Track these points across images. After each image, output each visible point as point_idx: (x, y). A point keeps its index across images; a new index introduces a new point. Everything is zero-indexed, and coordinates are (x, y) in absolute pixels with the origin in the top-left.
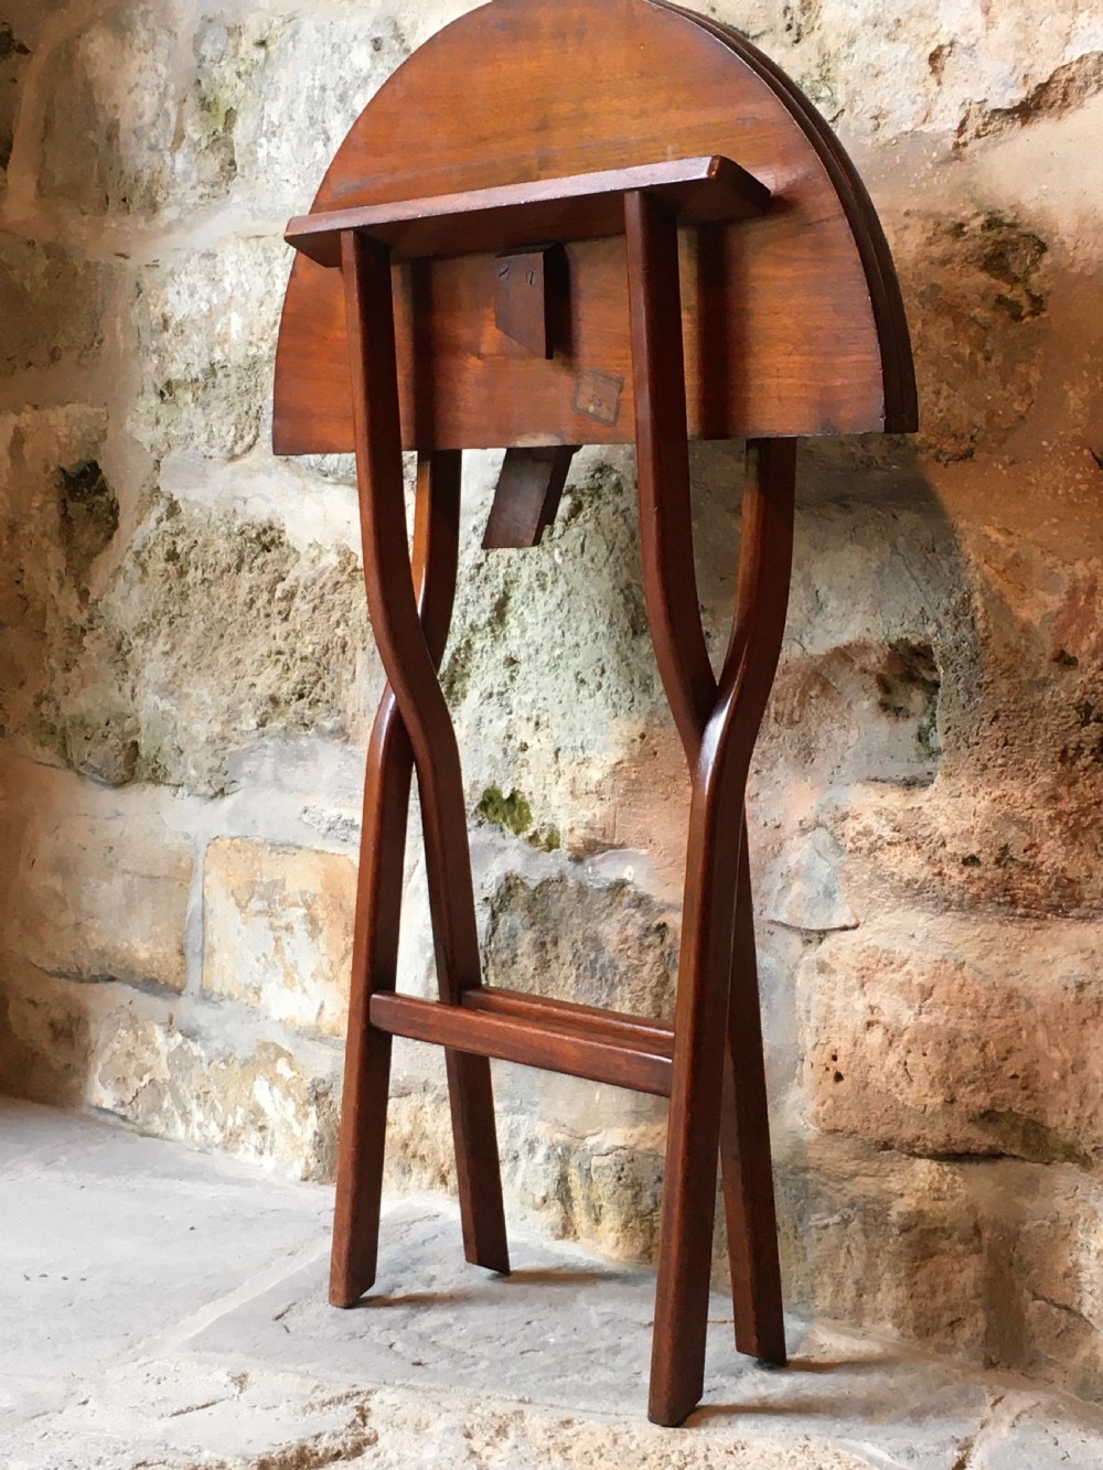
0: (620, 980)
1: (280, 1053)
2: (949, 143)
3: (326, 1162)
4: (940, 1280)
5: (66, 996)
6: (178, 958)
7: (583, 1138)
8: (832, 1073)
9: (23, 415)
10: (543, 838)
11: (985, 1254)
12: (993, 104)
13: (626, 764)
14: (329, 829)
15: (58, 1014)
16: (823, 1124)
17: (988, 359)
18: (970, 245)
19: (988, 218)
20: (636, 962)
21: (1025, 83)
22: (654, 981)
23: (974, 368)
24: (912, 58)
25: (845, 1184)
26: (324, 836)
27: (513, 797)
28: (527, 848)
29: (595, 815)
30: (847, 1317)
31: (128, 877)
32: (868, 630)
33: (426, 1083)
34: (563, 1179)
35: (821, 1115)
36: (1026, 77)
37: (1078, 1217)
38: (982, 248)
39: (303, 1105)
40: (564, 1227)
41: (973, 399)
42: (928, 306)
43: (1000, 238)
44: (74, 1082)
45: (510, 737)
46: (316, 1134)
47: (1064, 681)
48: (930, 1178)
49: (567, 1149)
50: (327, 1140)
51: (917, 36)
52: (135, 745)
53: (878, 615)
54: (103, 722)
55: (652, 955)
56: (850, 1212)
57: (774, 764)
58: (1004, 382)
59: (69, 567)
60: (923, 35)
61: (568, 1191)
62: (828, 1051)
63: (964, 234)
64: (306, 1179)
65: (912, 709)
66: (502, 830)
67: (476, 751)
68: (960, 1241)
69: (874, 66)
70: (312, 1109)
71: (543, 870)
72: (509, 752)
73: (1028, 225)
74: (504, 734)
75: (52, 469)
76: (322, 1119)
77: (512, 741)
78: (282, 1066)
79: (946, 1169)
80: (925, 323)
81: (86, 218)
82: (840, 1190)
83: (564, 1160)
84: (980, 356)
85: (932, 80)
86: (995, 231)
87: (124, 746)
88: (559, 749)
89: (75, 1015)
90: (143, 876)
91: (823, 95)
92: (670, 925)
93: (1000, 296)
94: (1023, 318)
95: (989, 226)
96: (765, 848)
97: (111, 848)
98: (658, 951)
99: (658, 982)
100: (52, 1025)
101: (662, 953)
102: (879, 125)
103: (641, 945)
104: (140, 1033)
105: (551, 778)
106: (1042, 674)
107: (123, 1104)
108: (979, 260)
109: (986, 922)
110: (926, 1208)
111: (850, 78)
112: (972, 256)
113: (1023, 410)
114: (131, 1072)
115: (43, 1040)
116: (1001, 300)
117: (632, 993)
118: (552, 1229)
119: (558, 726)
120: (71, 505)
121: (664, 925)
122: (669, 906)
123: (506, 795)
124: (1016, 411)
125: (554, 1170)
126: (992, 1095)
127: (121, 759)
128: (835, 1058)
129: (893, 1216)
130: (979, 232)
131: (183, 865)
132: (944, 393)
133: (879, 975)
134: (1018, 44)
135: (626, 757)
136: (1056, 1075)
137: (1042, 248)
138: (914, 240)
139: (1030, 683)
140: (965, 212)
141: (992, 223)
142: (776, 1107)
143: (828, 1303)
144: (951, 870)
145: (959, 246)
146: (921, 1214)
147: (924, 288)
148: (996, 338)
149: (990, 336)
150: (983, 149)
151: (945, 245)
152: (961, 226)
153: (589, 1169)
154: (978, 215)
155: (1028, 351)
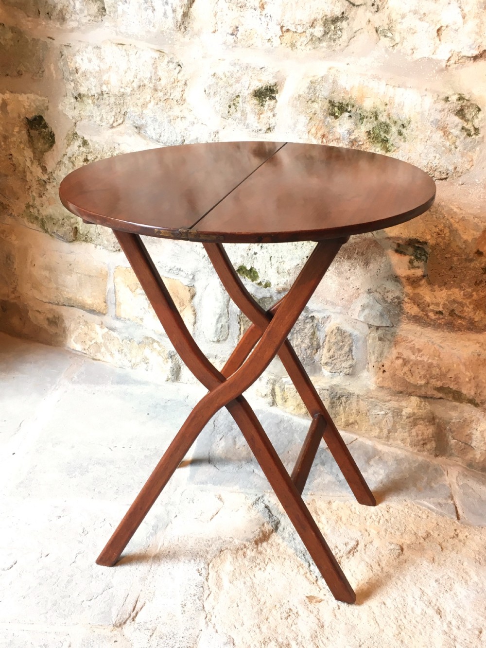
0: (296, 333)
1: (154, 341)
2: (444, 65)
3: (175, 376)
4: (420, 432)
5: (52, 310)
6: (104, 304)
7: (281, 378)
8: (382, 370)
9: (6, 94)
10: (264, 284)
11: (436, 425)
12: (463, 54)
13: (300, 265)
14: (170, 270)
15: (50, 316)
16: (378, 385)
17: (456, 148)
18: (452, 106)
19: (459, 96)
20: (302, 327)
21: (478, 49)
22: (310, 334)
23: (450, 150)
24: (430, 29)
25: (386, 403)
26: (169, 272)
27: (251, 269)
28: (257, 286)
29: (287, 281)
30: (384, 439)
31: (79, 275)
32: (401, 233)
33: (216, 356)
34: (273, 390)
35: (378, 382)
36: (479, 46)
37: (473, 421)
38: (456, 107)
39: (166, 359)
40: (273, 403)
41: (449, 161)
42: (434, 126)
43: (463, 104)
44: (61, 339)
45: (250, 249)
46: (171, 368)
47: (479, 260)
48: (416, 403)
49: (275, 381)
50: (175, 369)
51: (432, 21)
52: (76, 228)
53: (406, 229)
54: (61, 219)
55: (308, 325)
56: (388, 411)
57: (356, 268)
58: (462, 156)
59: (35, 157)
60: (434, 21)
61: (275, 393)
62: (381, 364)
63: (449, 101)
64: (167, 381)
65: (407, 252)
66: (245, 278)
67: (235, 252)
68: (428, 422)
69: (413, 30)
70: (170, 360)
71: (263, 294)
72: (250, 255)
73: (475, 101)
74: (248, 248)
75: (22, 117)
76: (173, 363)
77: (251, 251)
78: (155, 345)
79: (422, 400)
80: (431, 132)
81: (30, 19)
82: (385, 405)
83: (274, 384)
84: (453, 147)
85: (437, 40)
86: (462, 101)
87: (72, 229)
88: (271, 257)
89: (57, 316)
90: (85, 275)
91: (388, 35)
92: (316, 317)
93: (463, 127)
94: (472, 136)
95: (459, 99)
96: (353, 295)
97: (71, 264)
98: (311, 325)
99: (311, 334)
100: (48, 319)
101: (313, 325)
102: (414, 52)
103: (304, 322)
104: (89, 327)
105: (268, 266)
106: (470, 258)
107: (85, 349)
108: (454, 111)
109: (443, 331)
110: (416, 412)
111: (402, 32)
112: (452, 110)
113: (468, 167)
114: (87, 340)
115: (45, 325)
116: (463, 128)
117: (301, 337)
118: (269, 404)
119: (271, 249)
120: (31, 131)
121: (313, 316)
122: (315, 311)
123: (248, 268)
124: (466, 167)
125: (270, 387)
126: (443, 382)
127: (72, 234)
128: (383, 366)
129: (404, 413)
130: (455, 101)
131: (103, 272)
132: (437, 158)
133: (402, 343)
134: (477, 33)
135: (301, 263)
136: (467, 380)
137: (479, 110)
138: (429, 101)
139: (466, 259)
140: (449, 93)
141: (461, 98)
142: (359, 377)
143: (376, 434)
144: (431, 315)
145: (447, 105)
146: (414, 414)
147: (432, 120)
148: (460, 141)
149: (458, 141)
150: (456, 68)
151: (441, 104)
152: (448, 98)
153: (284, 388)
154: (455, 94)
155: (473, 148)
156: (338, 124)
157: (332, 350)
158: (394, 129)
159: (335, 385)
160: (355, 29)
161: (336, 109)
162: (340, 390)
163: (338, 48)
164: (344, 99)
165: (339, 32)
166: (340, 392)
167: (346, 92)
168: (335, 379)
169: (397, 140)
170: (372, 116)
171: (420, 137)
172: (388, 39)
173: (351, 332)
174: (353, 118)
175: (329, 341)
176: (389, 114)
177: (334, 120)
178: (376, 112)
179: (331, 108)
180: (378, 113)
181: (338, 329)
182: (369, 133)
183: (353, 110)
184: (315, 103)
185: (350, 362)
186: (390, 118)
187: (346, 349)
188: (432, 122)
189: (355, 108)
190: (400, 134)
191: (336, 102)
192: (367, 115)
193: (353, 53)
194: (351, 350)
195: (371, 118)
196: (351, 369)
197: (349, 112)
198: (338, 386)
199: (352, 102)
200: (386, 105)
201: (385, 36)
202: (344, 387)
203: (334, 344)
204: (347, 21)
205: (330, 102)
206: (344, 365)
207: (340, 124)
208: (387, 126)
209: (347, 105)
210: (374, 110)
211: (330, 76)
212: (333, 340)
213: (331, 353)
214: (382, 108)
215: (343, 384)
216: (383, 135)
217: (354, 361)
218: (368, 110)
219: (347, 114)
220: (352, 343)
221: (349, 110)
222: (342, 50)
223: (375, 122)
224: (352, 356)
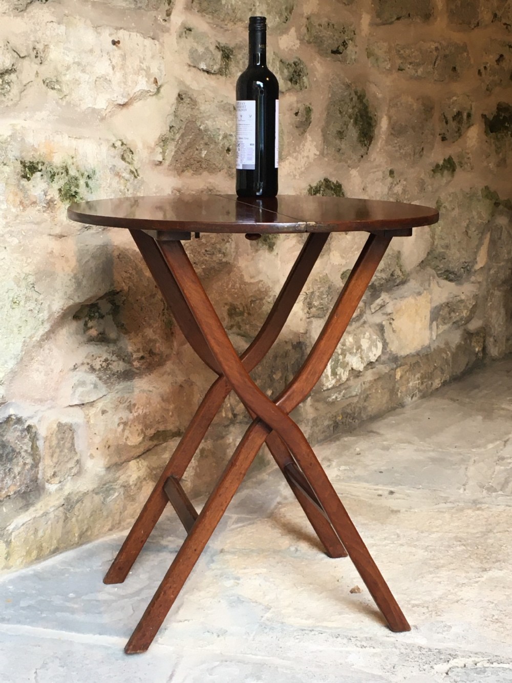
0: (16, 457)
2: (104, 113)
7: (5, 528)
8: (107, 447)
12: (118, 102)
17: (128, 190)
18: (119, 152)
19: (121, 142)
20: (21, 445)
21: (128, 97)
22: (30, 449)
24: (90, 80)
25: (117, 481)
35: (106, 464)
38: (121, 152)
42: (112, 172)
43: (125, 149)
48: (135, 466)
51: (90, 72)
55: (26, 440)
56: (120, 489)
63: (116, 147)
68: (148, 479)
69: (78, 81)
73: (129, 145)
79: (138, 460)
80: (111, 178)
82: (117, 484)
84: (126, 190)
85: (95, 90)
86: (123, 147)
91: (56, 87)
92: (32, 424)
93: (130, 170)
94: (137, 177)
98: (28, 437)
102: (80, 103)
103: (21, 438)
108: (120, 156)
109: (146, 376)
110: (139, 475)
111: (68, 83)
117: (23, 458)
121: (29, 426)
122: (29, 417)
126: (154, 428)
129: (131, 483)
130: (120, 147)
136: (171, 413)
137: (133, 153)
138: (105, 148)
139: (151, 296)
140: (114, 140)
141: (123, 144)
142: (86, 470)
143: (109, 527)
144: (136, 364)
145: (116, 151)
146: (139, 477)
147: (111, 166)
148: (131, 184)
149: (128, 184)
150: (110, 116)
151: (113, 152)
152: (113, 144)
153: (11, 540)
154: (117, 141)
155: (139, 188)
156: (31, 186)
157: (56, 455)
158: (82, 182)
159: (69, 494)
160: (25, 82)
161: (27, 169)
162: (76, 496)
163: (10, 103)
164: (34, 157)
165: (7, 86)
166: (76, 498)
167: (35, 150)
168: (66, 488)
169: (86, 193)
170: (63, 171)
171: (102, 186)
172: (55, 91)
173: (71, 422)
174: (45, 177)
175: (50, 446)
176: (77, 167)
177: (27, 182)
178: (66, 167)
179: (23, 169)
180: (68, 167)
181: (60, 425)
182: (60, 190)
183: (44, 168)
184: (6, 166)
185: (76, 458)
186: (78, 171)
187: (68, 445)
188: (111, 168)
189: (45, 165)
190: (87, 185)
191: (26, 162)
192: (58, 171)
193: (27, 107)
194: (73, 445)
195: (62, 173)
196: (78, 465)
197: (40, 171)
198: (72, 493)
199: (42, 159)
200: (73, 158)
201: (53, 89)
202: (78, 490)
203: (56, 448)
204: (16, 74)
205: (21, 162)
206: (69, 465)
207: (34, 186)
208: (76, 179)
209: (38, 163)
210: (64, 165)
211: (18, 134)
212: (54, 443)
213: (55, 460)
214: (70, 162)
215: (76, 488)
216: (73, 189)
217: (79, 454)
218: (59, 165)
219: (39, 174)
220: (73, 435)
221: (40, 169)
222: (15, 105)
223: (67, 178)
224: (75, 449)
